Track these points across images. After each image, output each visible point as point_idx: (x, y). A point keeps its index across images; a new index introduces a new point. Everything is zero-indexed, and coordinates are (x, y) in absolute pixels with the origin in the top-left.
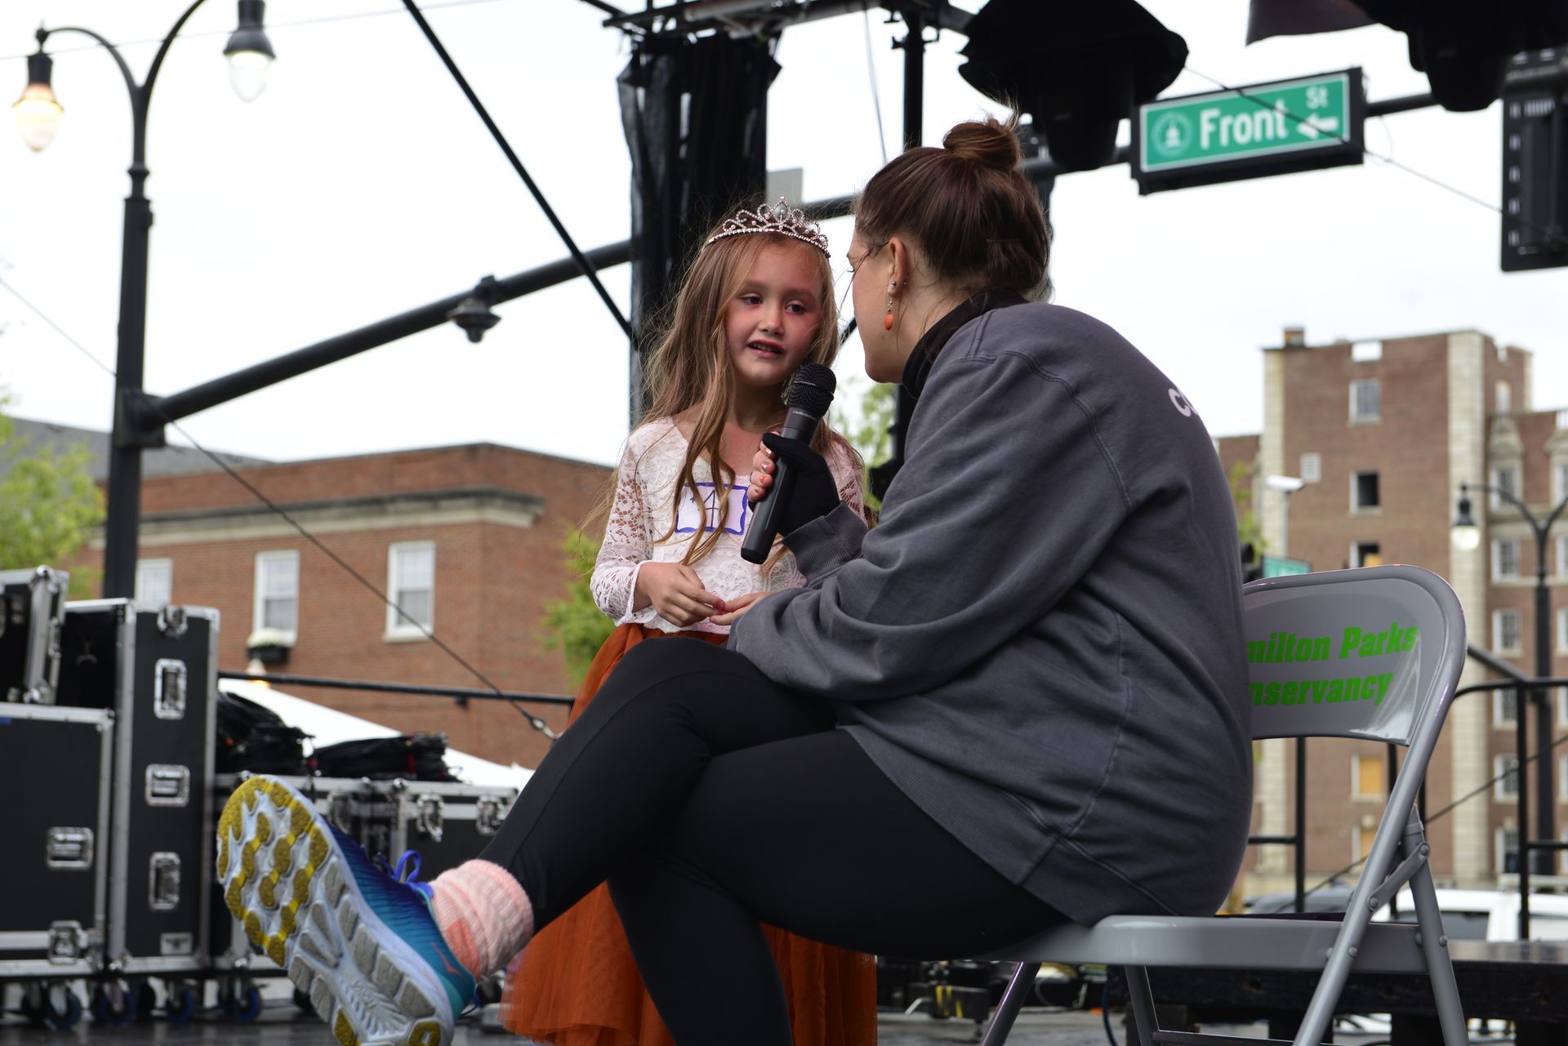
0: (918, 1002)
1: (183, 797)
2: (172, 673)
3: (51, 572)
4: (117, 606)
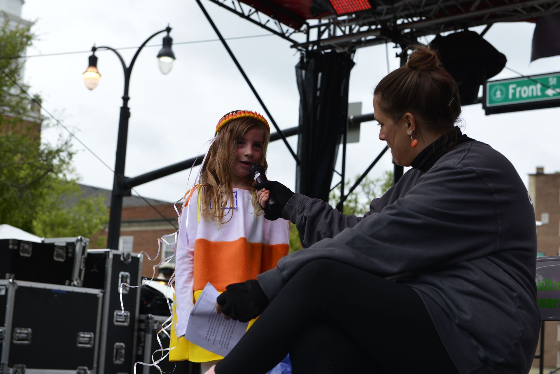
1: (127, 322)
2: (125, 277)
3: (83, 238)
4: (106, 251)
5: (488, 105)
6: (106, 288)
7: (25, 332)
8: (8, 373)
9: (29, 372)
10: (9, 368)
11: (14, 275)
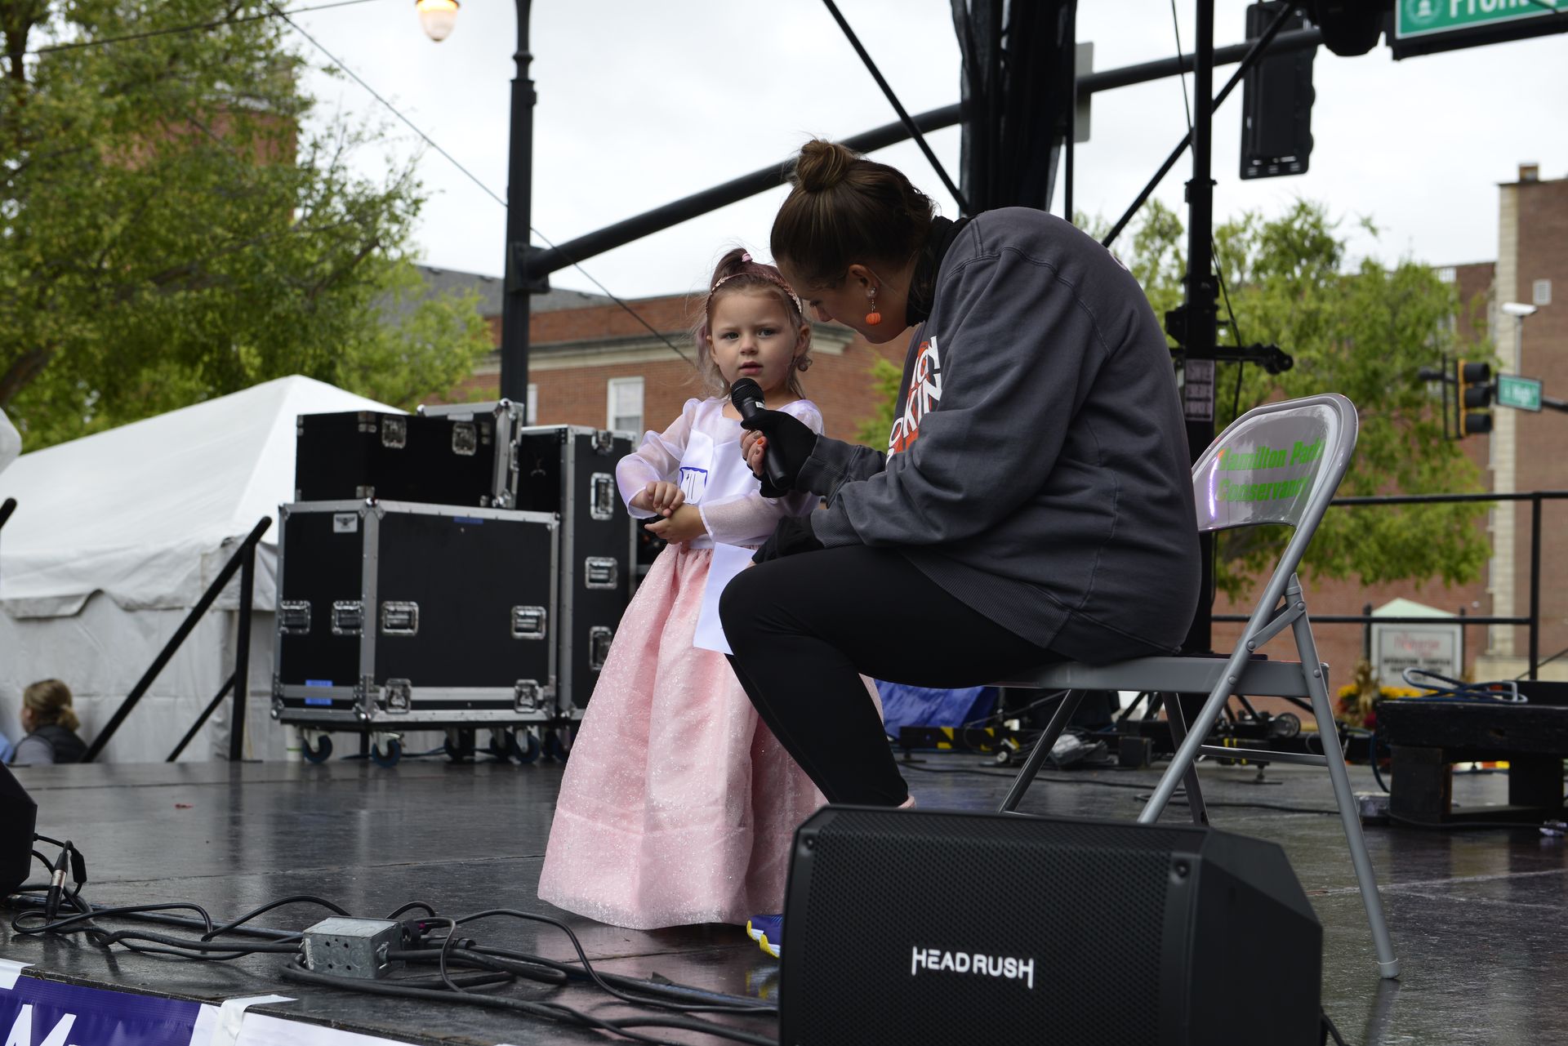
2: (603, 483)
3: (510, 403)
4: (560, 429)
5: (1399, 35)
6: (565, 510)
7: (403, 609)
8: (377, 697)
9: (419, 693)
10: (377, 687)
11: (373, 488)
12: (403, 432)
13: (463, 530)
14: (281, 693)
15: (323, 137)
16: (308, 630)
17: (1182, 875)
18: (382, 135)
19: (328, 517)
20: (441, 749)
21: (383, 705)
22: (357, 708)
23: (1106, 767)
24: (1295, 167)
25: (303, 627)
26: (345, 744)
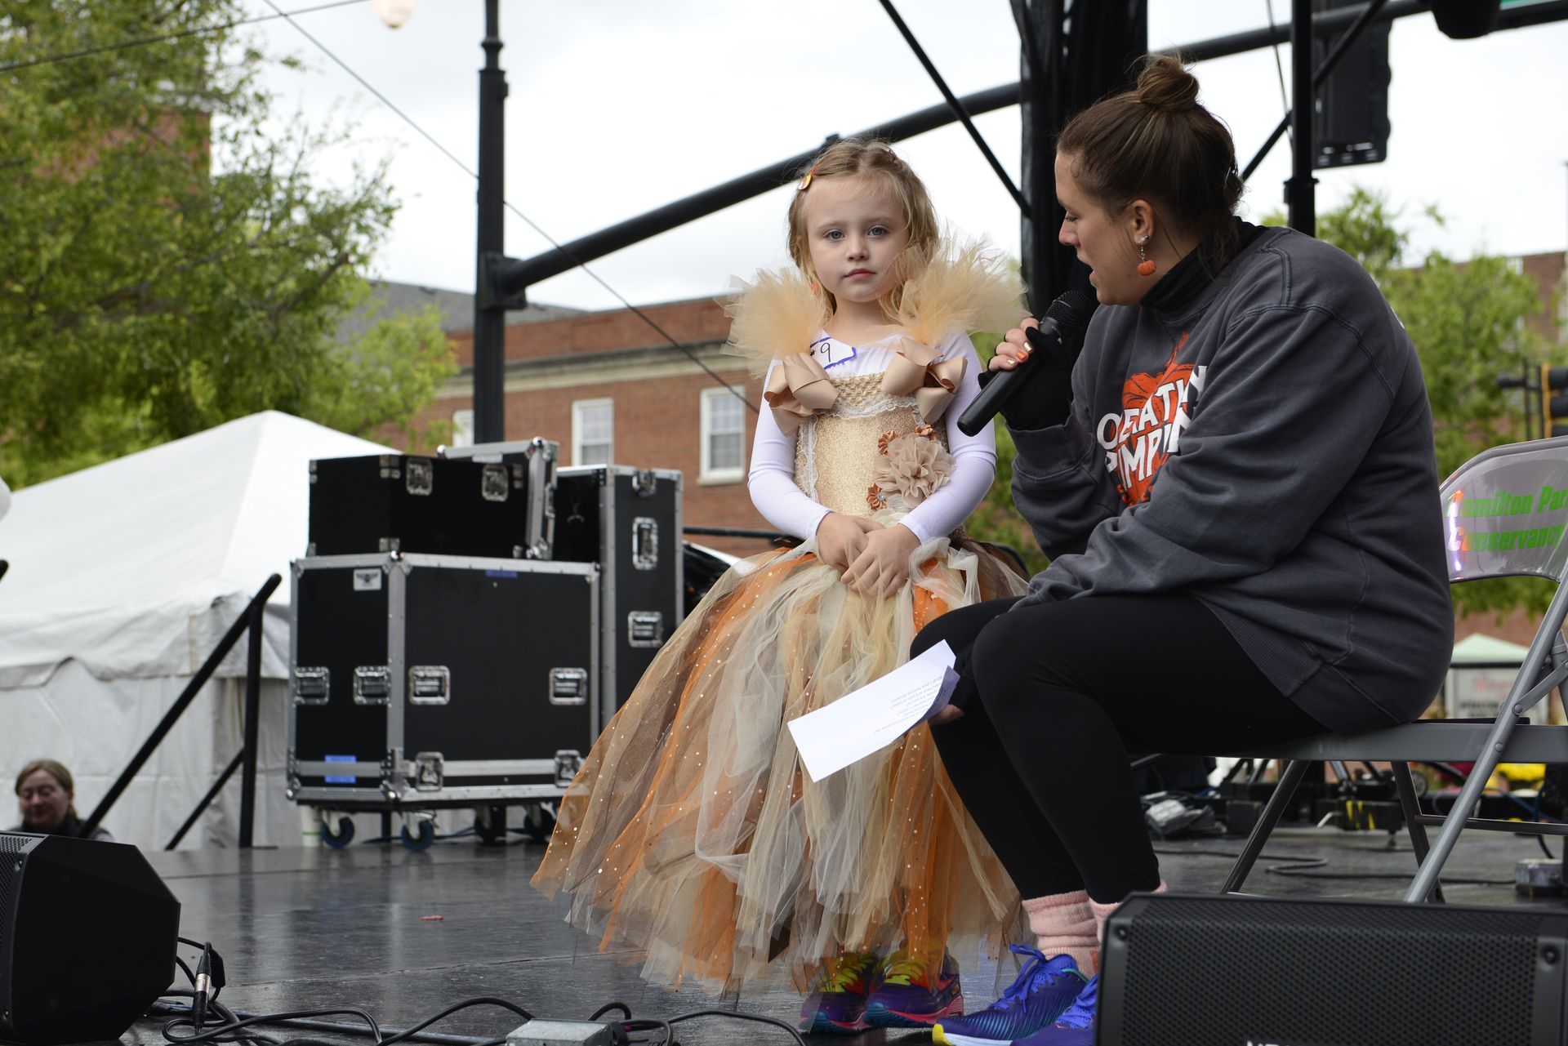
0: (1328, 816)
2: (645, 529)
3: (545, 442)
4: (598, 470)
6: (605, 560)
7: (433, 674)
8: (407, 773)
9: (452, 768)
10: (407, 762)
11: (398, 541)
12: (429, 477)
13: (495, 585)
14: (297, 771)
15: (281, 141)
16: (326, 699)
17: (1552, 962)
18: (347, 136)
19: (348, 573)
20: (470, 829)
21: (413, 782)
22: (386, 786)
23: (1214, 835)
24: (1372, 155)
25: (321, 696)
26: (367, 826)
